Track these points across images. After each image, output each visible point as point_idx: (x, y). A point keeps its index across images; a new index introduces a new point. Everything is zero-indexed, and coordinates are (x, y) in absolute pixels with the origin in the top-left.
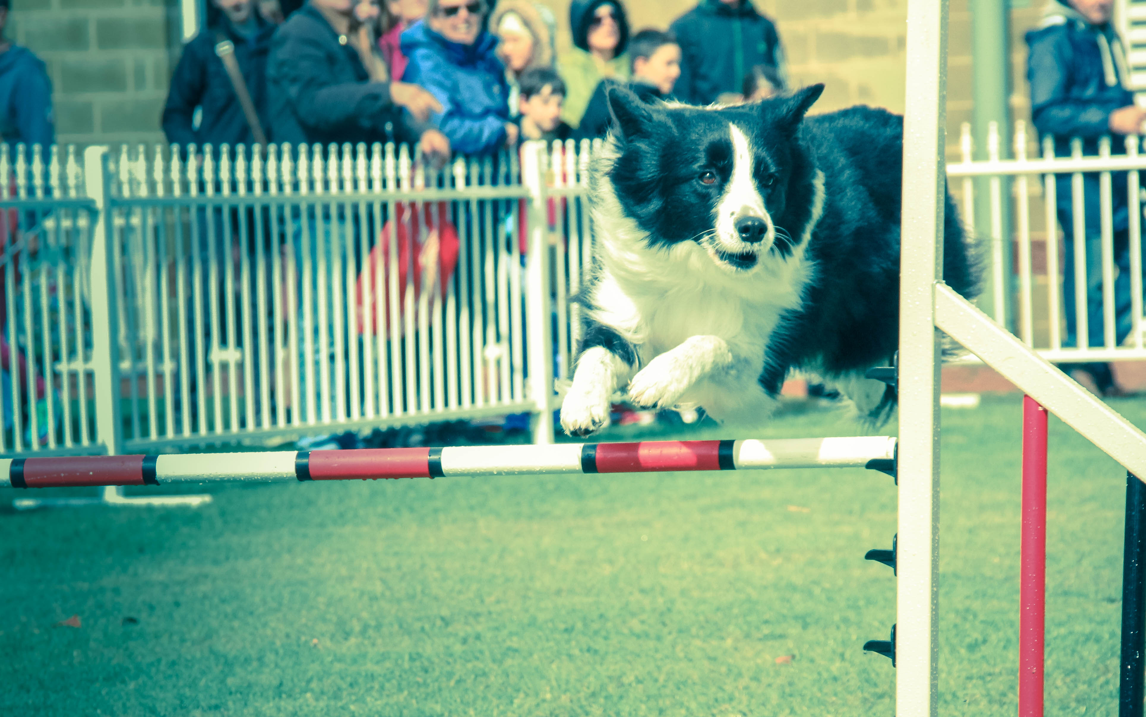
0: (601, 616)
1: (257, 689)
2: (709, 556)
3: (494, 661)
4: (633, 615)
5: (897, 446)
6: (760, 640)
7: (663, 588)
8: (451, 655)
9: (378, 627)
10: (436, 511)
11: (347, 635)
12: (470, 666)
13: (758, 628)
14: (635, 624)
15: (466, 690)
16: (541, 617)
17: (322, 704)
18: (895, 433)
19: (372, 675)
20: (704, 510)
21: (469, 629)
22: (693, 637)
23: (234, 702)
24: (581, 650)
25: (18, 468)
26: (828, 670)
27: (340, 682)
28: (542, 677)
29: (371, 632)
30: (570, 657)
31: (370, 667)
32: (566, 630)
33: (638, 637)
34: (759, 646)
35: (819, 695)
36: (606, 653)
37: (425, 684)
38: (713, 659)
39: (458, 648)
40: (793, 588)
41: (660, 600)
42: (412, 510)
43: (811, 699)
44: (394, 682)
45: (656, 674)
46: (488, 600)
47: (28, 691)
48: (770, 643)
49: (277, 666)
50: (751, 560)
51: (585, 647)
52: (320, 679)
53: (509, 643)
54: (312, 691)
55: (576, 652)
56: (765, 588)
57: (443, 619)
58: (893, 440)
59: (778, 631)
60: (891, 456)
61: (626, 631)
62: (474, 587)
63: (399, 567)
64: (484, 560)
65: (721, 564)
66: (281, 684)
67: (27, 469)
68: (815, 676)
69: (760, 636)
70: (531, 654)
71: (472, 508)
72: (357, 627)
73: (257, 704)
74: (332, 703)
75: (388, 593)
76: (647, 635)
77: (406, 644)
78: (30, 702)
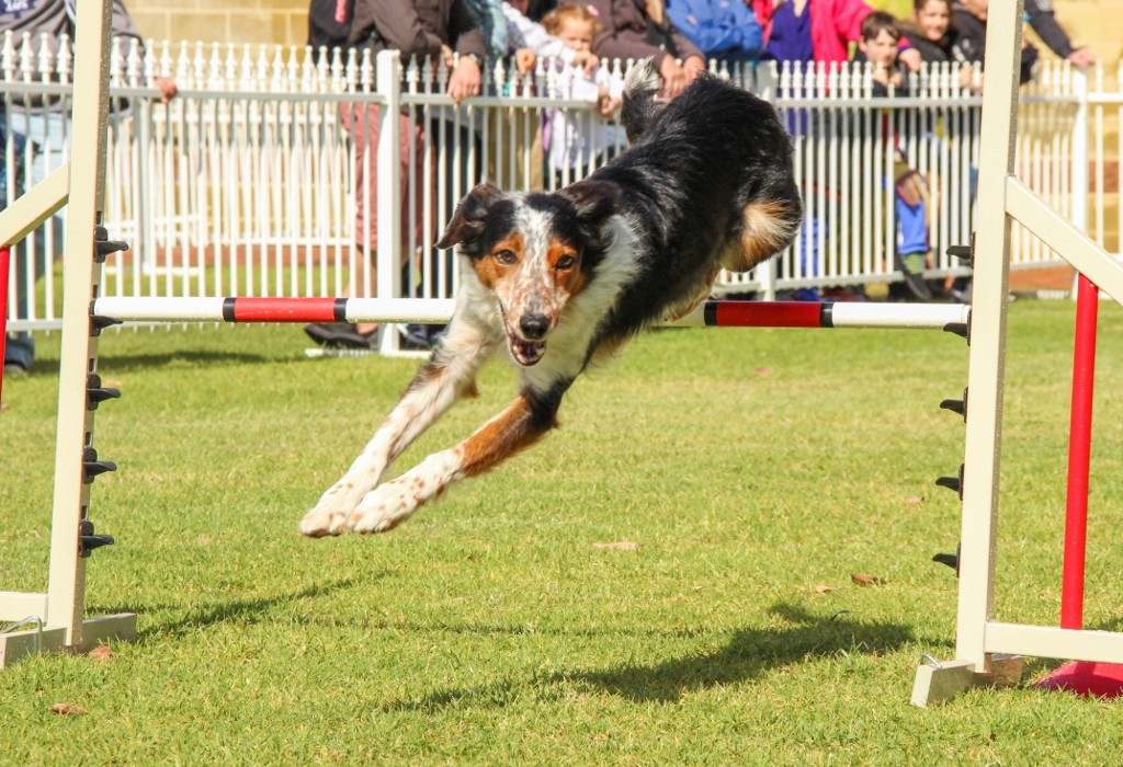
0: (770, 459)
1: (460, 508)
2: (879, 415)
3: (667, 492)
4: (797, 460)
5: (970, 312)
6: (900, 484)
7: (830, 439)
8: (632, 487)
9: (579, 462)
10: (661, 370)
11: (550, 467)
12: (646, 495)
13: (899, 475)
14: (797, 467)
15: (638, 515)
16: (718, 458)
17: (512, 522)
18: (968, 302)
19: (561, 500)
20: (887, 378)
21: (655, 466)
22: (843, 479)
23: (438, 517)
24: (744, 487)
25: (229, 305)
26: (950, 510)
27: (533, 505)
28: (705, 507)
29: (571, 466)
30: (734, 490)
31: (562, 494)
32: (735, 470)
33: (796, 477)
34: (898, 489)
35: (937, 530)
36: (764, 490)
37: (605, 509)
38: (855, 498)
39: (639, 481)
40: (941, 444)
41: (823, 449)
42: (640, 369)
43: (929, 533)
44: (579, 506)
45: (802, 509)
46: (678, 443)
47: (267, 503)
48: (907, 488)
49: (483, 489)
50: (914, 419)
51: (748, 484)
52: (517, 502)
53: (685, 479)
54: (506, 511)
55: (739, 487)
56: (917, 441)
57: (635, 457)
58: (968, 307)
59: (918, 477)
60: (965, 321)
61: (787, 472)
62: (671, 432)
63: (614, 415)
64: (687, 412)
65: (887, 422)
66: (481, 504)
67: (237, 306)
68: (939, 515)
69: (901, 480)
70: (700, 488)
71: (692, 370)
72: (561, 460)
73: (457, 520)
74: (521, 522)
75: (596, 435)
76: (804, 476)
77: (598, 476)
78: (266, 511)
